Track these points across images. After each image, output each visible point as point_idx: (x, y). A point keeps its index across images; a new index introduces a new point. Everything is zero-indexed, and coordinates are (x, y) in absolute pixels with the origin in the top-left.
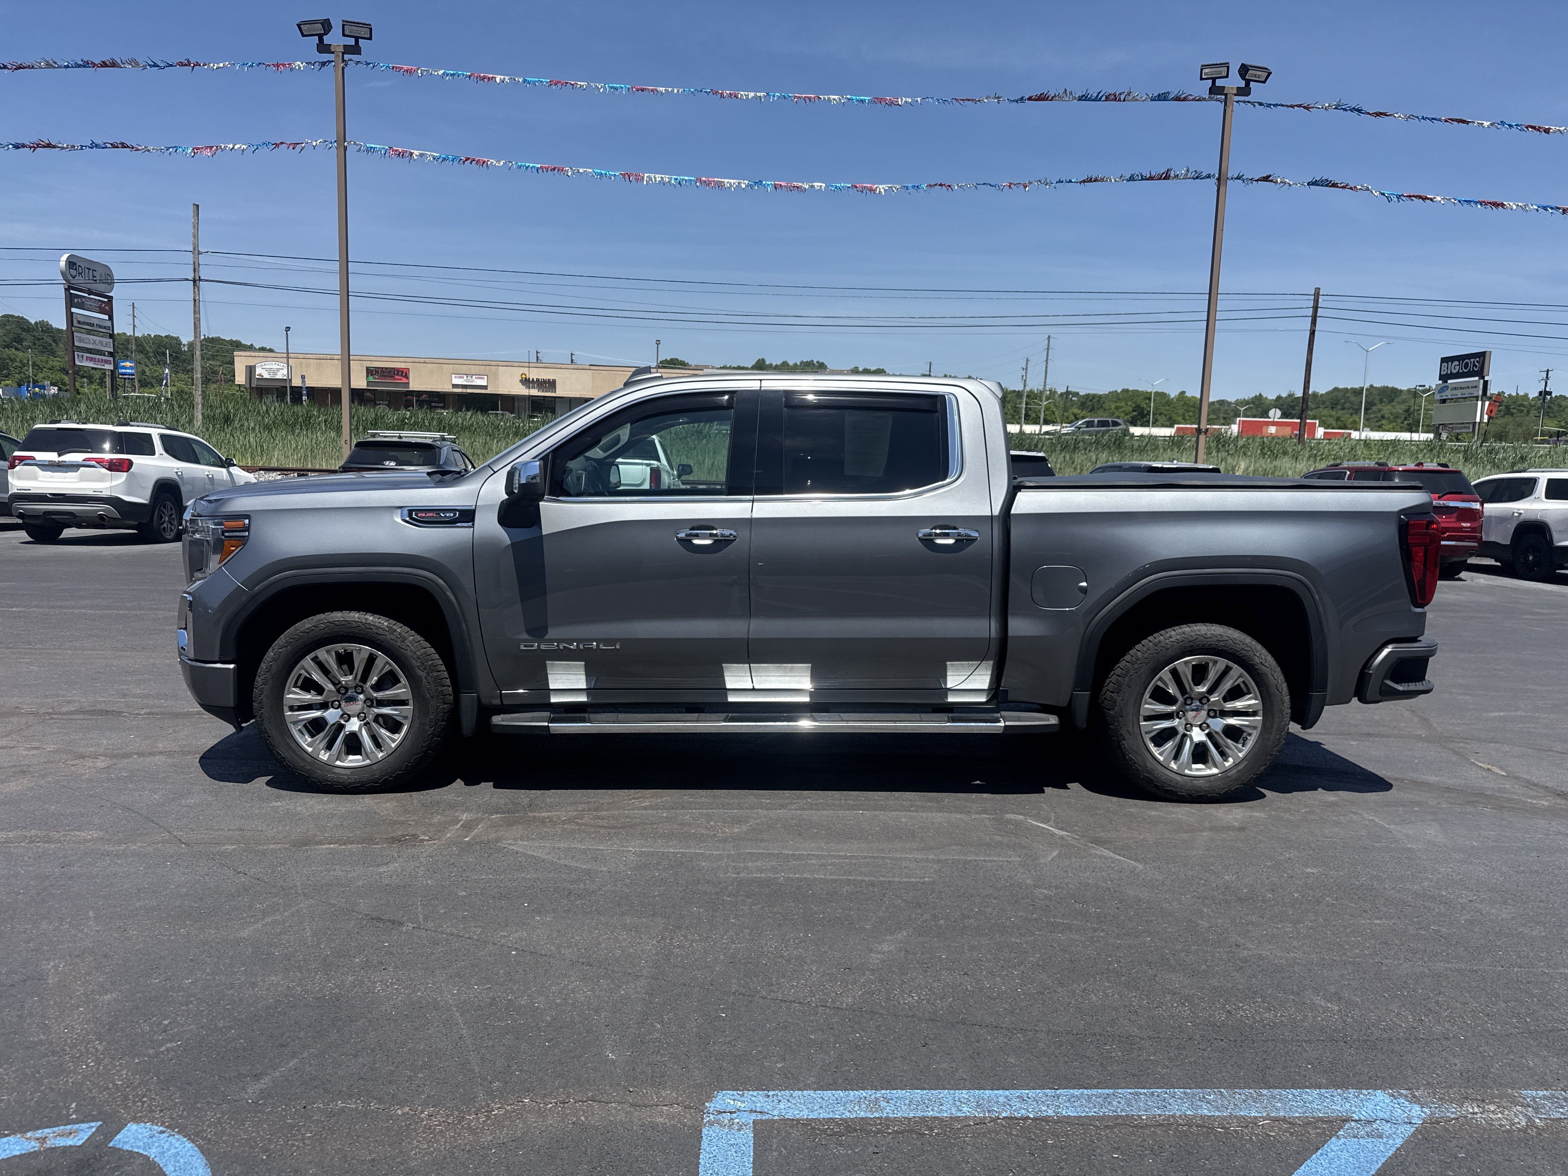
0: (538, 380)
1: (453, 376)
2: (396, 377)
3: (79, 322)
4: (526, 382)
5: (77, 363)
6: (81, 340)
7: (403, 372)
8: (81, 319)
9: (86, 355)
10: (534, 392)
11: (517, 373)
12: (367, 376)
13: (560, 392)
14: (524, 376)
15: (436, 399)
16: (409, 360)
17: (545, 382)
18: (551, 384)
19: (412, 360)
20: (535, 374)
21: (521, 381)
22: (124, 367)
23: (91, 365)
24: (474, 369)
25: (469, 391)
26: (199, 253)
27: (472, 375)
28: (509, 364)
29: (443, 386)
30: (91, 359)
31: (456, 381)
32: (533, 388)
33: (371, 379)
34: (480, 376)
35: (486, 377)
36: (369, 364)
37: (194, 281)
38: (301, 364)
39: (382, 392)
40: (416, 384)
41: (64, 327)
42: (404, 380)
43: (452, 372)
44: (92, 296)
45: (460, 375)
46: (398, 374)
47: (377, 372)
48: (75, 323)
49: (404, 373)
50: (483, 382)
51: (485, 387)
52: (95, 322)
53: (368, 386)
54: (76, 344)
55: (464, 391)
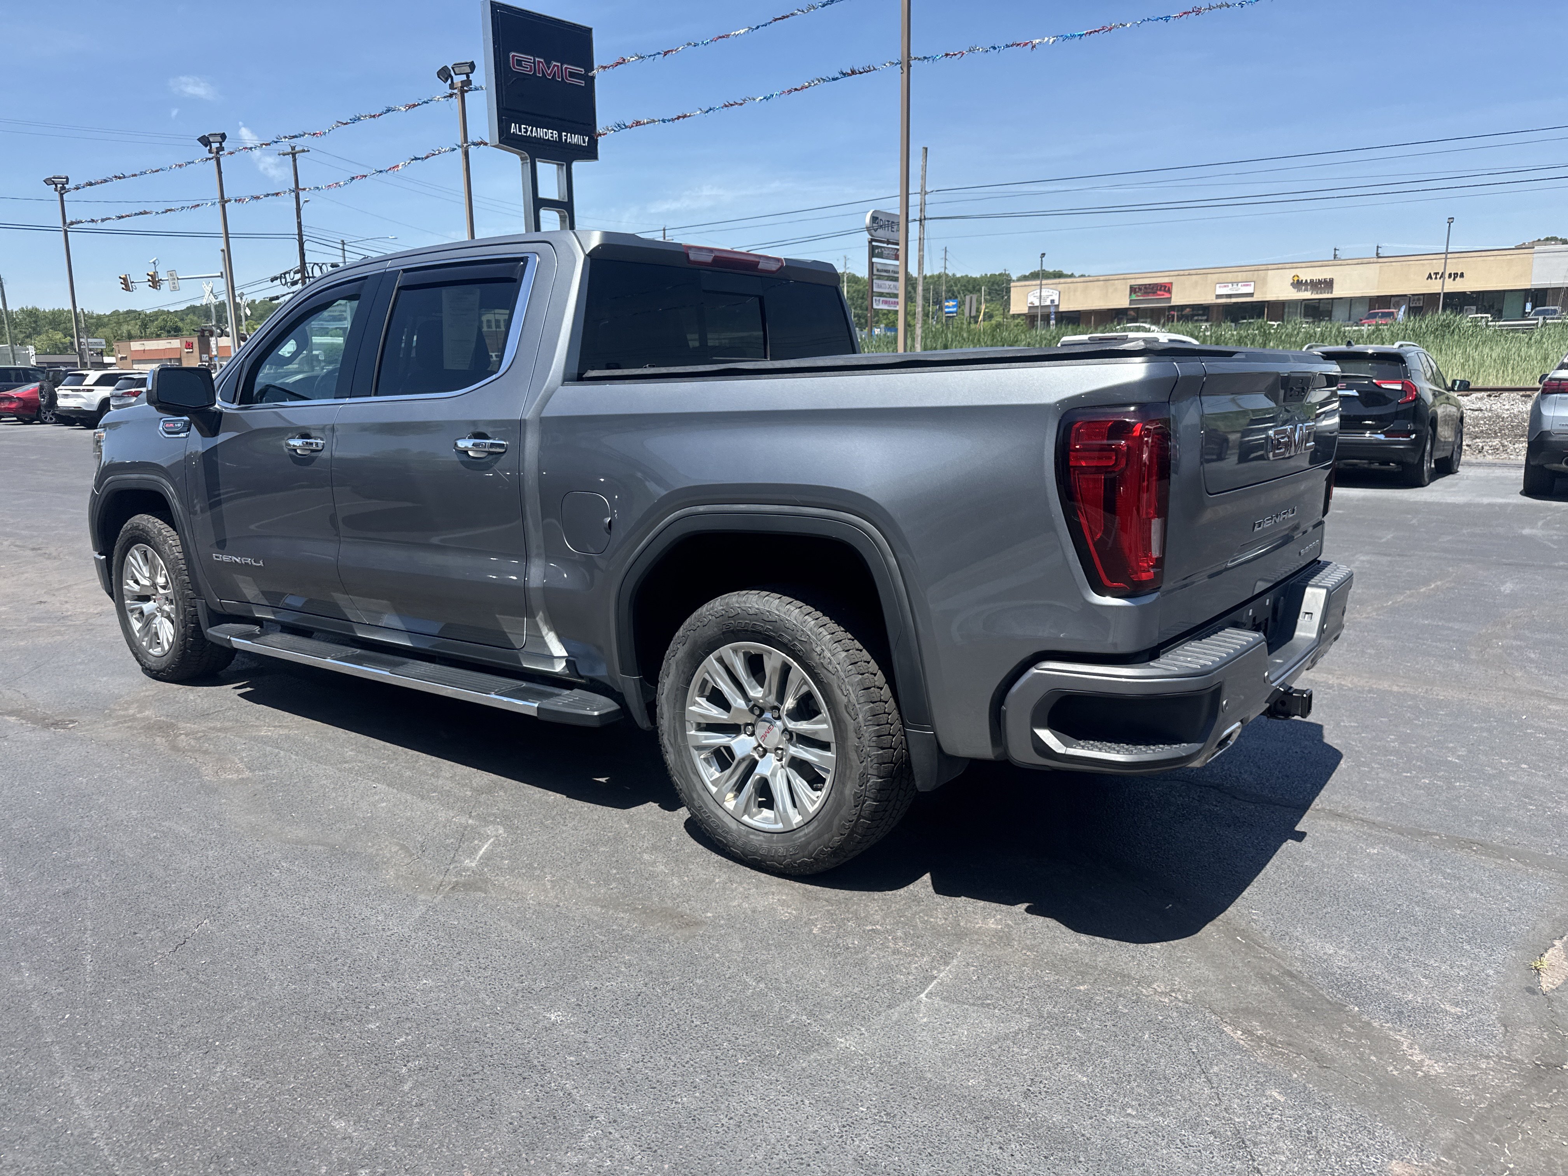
0: (1312, 281)
1: (1218, 285)
2: (1159, 292)
3: (878, 270)
4: (1298, 284)
5: (875, 306)
6: (879, 286)
7: (1165, 287)
8: (880, 267)
9: (882, 299)
10: (1307, 295)
11: (1289, 275)
12: (1130, 295)
13: (1338, 292)
14: (1296, 279)
15: (1201, 312)
16: (1172, 273)
17: (1320, 282)
18: (1329, 284)
19: (1176, 273)
20: (1307, 275)
21: (1292, 284)
22: (948, 307)
23: (885, 307)
24: (1241, 276)
25: (1234, 300)
26: (926, 193)
27: (1237, 283)
28: (1280, 266)
29: (1207, 298)
30: (886, 302)
31: (1221, 291)
32: (1306, 290)
33: (1134, 297)
34: (1246, 283)
35: (1253, 284)
36: (1133, 282)
37: (921, 220)
38: (1069, 288)
39: (1145, 309)
40: (1178, 298)
41: (867, 276)
42: (1167, 296)
43: (1217, 281)
44: (890, 246)
45: (1225, 283)
46: (1160, 290)
47: (1140, 289)
48: (875, 272)
49: (1167, 288)
50: (1249, 290)
51: (1251, 295)
52: (891, 268)
53: (1130, 304)
54: (875, 289)
55: (1228, 300)
